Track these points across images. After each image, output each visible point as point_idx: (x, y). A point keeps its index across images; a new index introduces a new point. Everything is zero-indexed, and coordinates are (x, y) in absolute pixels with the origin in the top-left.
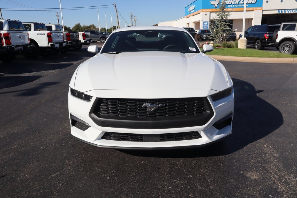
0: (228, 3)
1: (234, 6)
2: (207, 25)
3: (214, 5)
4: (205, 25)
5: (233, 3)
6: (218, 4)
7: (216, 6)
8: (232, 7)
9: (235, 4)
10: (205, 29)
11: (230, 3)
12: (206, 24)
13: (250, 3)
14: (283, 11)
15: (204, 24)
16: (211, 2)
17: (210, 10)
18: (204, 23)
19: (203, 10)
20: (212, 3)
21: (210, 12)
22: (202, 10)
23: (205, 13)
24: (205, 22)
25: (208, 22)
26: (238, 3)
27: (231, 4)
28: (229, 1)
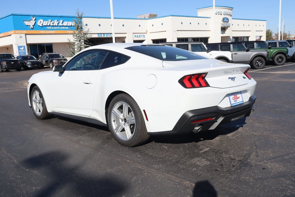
0: (46, 25)
1: (54, 28)
2: (23, 50)
3: (30, 26)
4: (21, 50)
5: (51, 25)
6: (33, 25)
7: (32, 27)
8: (52, 30)
9: (54, 26)
10: (23, 55)
11: (48, 25)
12: (22, 48)
13: (70, 25)
14: (102, 35)
15: (19, 50)
16: (25, 22)
17: (25, 32)
18: (19, 47)
19: (17, 32)
20: (27, 23)
21: (26, 34)
22: (15, 32)
23: (18, 35)
24: (21, 47)
25: (24, 46)
26: (57, 25)
27: (50, 26)
28: (47, 22)
